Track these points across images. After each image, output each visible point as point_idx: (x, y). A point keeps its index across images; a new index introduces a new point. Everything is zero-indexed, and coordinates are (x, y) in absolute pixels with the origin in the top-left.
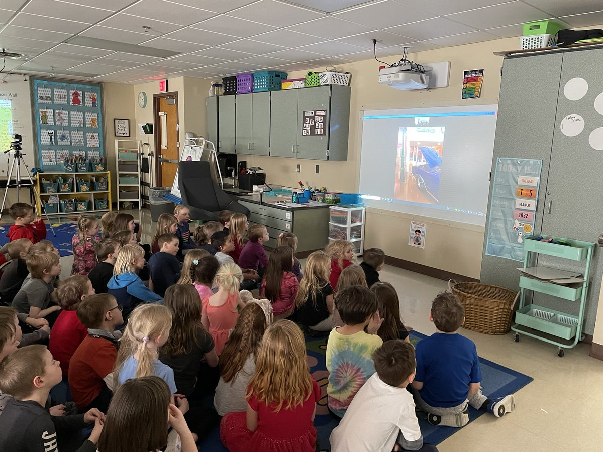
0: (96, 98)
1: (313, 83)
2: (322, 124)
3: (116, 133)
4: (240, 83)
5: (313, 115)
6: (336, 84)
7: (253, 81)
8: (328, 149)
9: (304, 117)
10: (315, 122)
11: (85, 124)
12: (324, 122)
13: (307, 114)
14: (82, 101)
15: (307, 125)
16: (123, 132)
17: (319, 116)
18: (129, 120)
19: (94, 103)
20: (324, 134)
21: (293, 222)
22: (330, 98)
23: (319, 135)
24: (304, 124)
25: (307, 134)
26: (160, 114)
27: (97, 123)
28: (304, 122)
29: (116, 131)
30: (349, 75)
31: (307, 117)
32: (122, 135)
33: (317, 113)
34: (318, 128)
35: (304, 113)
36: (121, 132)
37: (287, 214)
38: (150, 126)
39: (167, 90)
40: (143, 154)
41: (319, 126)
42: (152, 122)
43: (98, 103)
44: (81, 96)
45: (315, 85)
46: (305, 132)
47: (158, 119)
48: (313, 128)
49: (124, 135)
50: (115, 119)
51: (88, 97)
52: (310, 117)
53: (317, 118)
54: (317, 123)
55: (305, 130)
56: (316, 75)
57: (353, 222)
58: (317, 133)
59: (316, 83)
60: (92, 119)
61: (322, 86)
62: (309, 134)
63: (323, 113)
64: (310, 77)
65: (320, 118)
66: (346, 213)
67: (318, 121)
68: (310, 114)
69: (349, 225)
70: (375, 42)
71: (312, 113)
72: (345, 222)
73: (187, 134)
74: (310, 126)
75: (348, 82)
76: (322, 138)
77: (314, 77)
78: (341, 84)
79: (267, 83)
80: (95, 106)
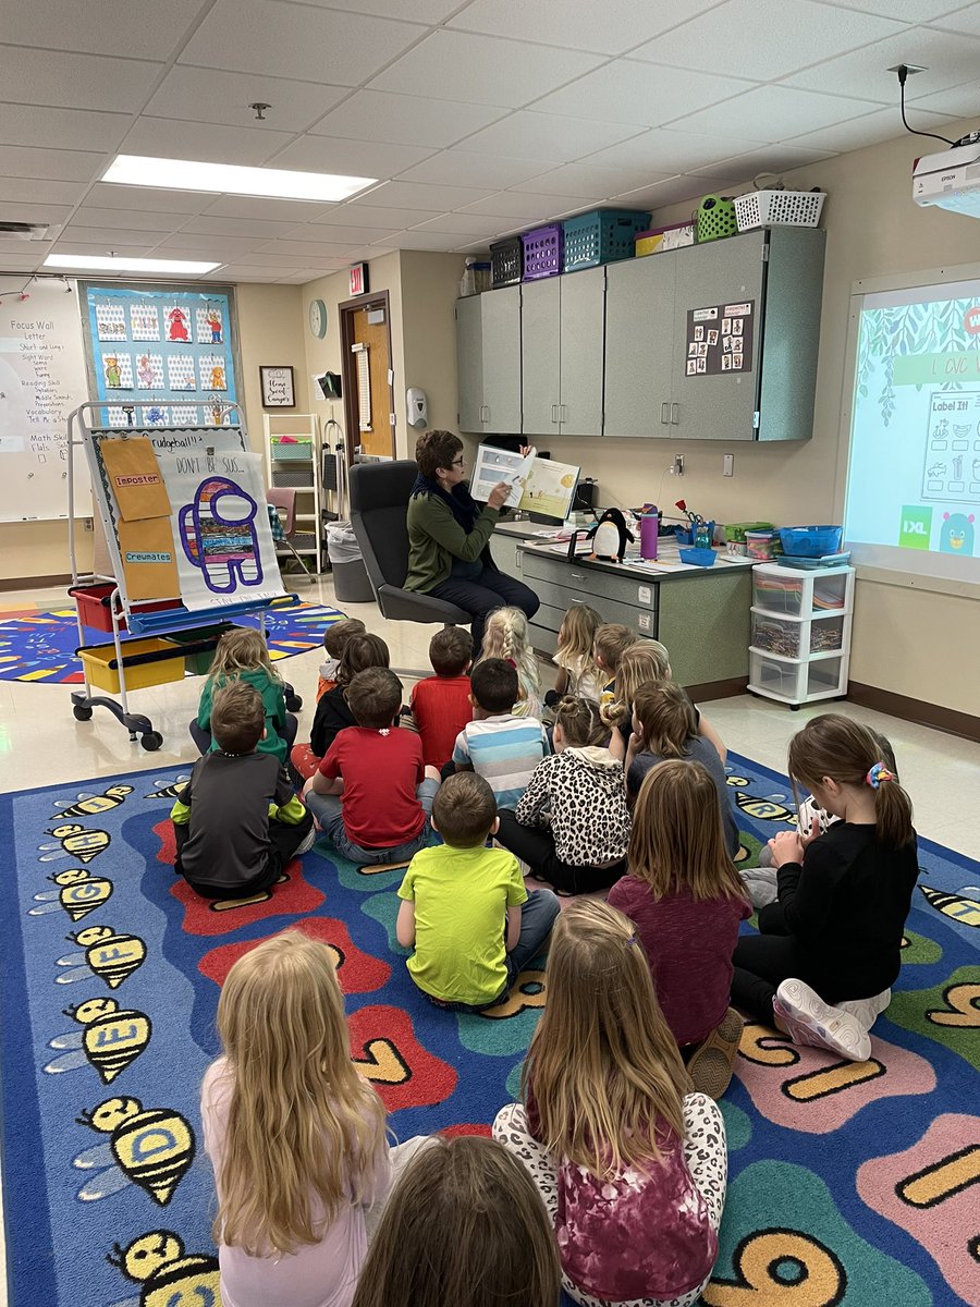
0: (219, 321)
1: (717, 228)
2: (741, 339)
3: (267, 400)
4: (530, 253)
5: (715, 316)
6: (785, 223)
7: (562, 245)
8: (759, 410)
9: (691, 325)
10: (721, 337)
11: (198, 382)
12: (747, 333)
13: (698, 316)
14: (189, 331)
15: (699, 348)
16: (281, 396)
17: (732, 318)
18: (291, 368)
19: (216, 334)
20: (747, 367)
21: (657, 611)
22: (766, 264)
23: (733, 371)
24: (692, 345)
25: (699, 371)
26: (355, 348)
27: (224, 379)
28: (690, 339)
29: (266, 395)
30: (821, 196)
31: (699, 324)
32: (278, 403)
33: (729, 311)
34: (731, 353)
35: (690, 314)
36: (276, 396)
37: (641, 588)
38: (335, 379)
39: (367, 289)
40: (326, 446)
41: (733, 345)
42: (338, 371)
43: (224, 333)
44: (188, 318)
45: (722, 233)
46: (694, 367)
47: (350, 360)
48: (715, 354)
49: (284, 403)
50: (261, 368)
51: (204, 319)
52: (707, 325)
53: (726, 325)
54: (725, 340)
55: (694, 361)
56: (725, 206)
57: (816, 607)
58: (727, 366)
59: (725, 227)
60: (214, 371)
61: (742, 233)
62: (704, 370)
63: (745, 310)
64: (709, 212)
65: (735, 325)
66: (800, 581)
67: (729, 332)
68: (709, 317)
69: (807, 616)
70: (903, 73)
71: (713, 312)
72: (794, 608)
73: (409, 391)
74: (706, 348)
75: (818, 215)
76: (739, 380)
77: (721, 211)
78: (797, 223)
79: (596, 244)
80: (219, 340)
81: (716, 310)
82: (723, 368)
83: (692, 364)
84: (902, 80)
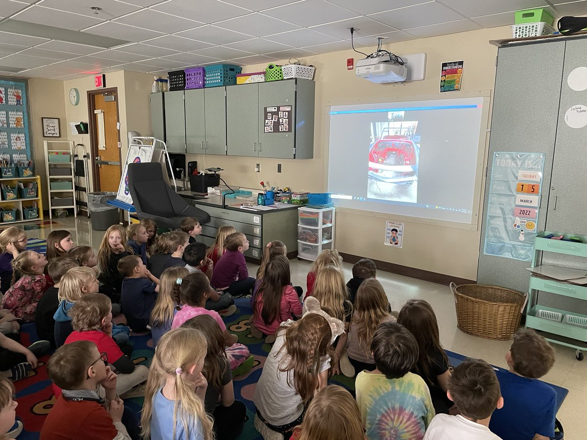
0: (20, 95)
1: (275, 77)
2: (287, 120)
3: (45, 134)
4: (189, 77)
5: (276, 110)
6: (301, 77)
7: (204, 76)
8: (295, 147)
9: (266, 113)
10: (279, 119)
11: (8, 124)
12: (289, 118)
13: (269, 110)
14: (4, 99)
15: (270, 122)
16: (53, 132)
17: (283, 111)
18: (58, 119)
19: (18, 101)
20: (290, 130)
21: (262, 226)
22: (296, 92)
23: (284, 132)
24: (266, 121)
25: (270, 131)
26: (96, 112)
27: (22, 123)
28: (266, 118)
29: (45, 132)
30: (313, 68)
31: (269, 113)
32: (51, 135)
33: (281, 109)
34: (283, 125)
35: (266, 109)
36: (50, 132)
37: (255, 217)
38: (85, 125)
39: (104, 86)
40: (76, 156)
41: (284, 122)
42: (86, 120)
43: (23, 101)
44: (4, 93)
45: (277, 79)
46: (267, 129)
47: (93, 117)
48: (277, 125)
49: (54, 135)
50: (43, 118)
51: (12, 94)
52: (273, 113)
53: (281, 114)
54: (281, 120)
55: (268, 127)
56: (278, 68)
57: (324, 224)
58: (282, 130)
59: (278, 76)
60: (17, 118)
61: (285, 80)
62: (272, 131)
63: (289, 109)
64: (271, 70)
65: (284, 114)
66: (317, 213)
67: (282, 117)
68: (274, 110)
69: (320, 227)
70: (352, 30)
71: (275, 109)
72: (316, 224)
73: (129, 133)
74: (273, 122)
75: (312, 75)
76: (287, 136)
77: (276, 70)
78: (305, 78)
79: (221, 77)
80: (20, 104)
81: (276, 108)
82: (280, 130)
83: (267, 128)
84: (352, 32)
